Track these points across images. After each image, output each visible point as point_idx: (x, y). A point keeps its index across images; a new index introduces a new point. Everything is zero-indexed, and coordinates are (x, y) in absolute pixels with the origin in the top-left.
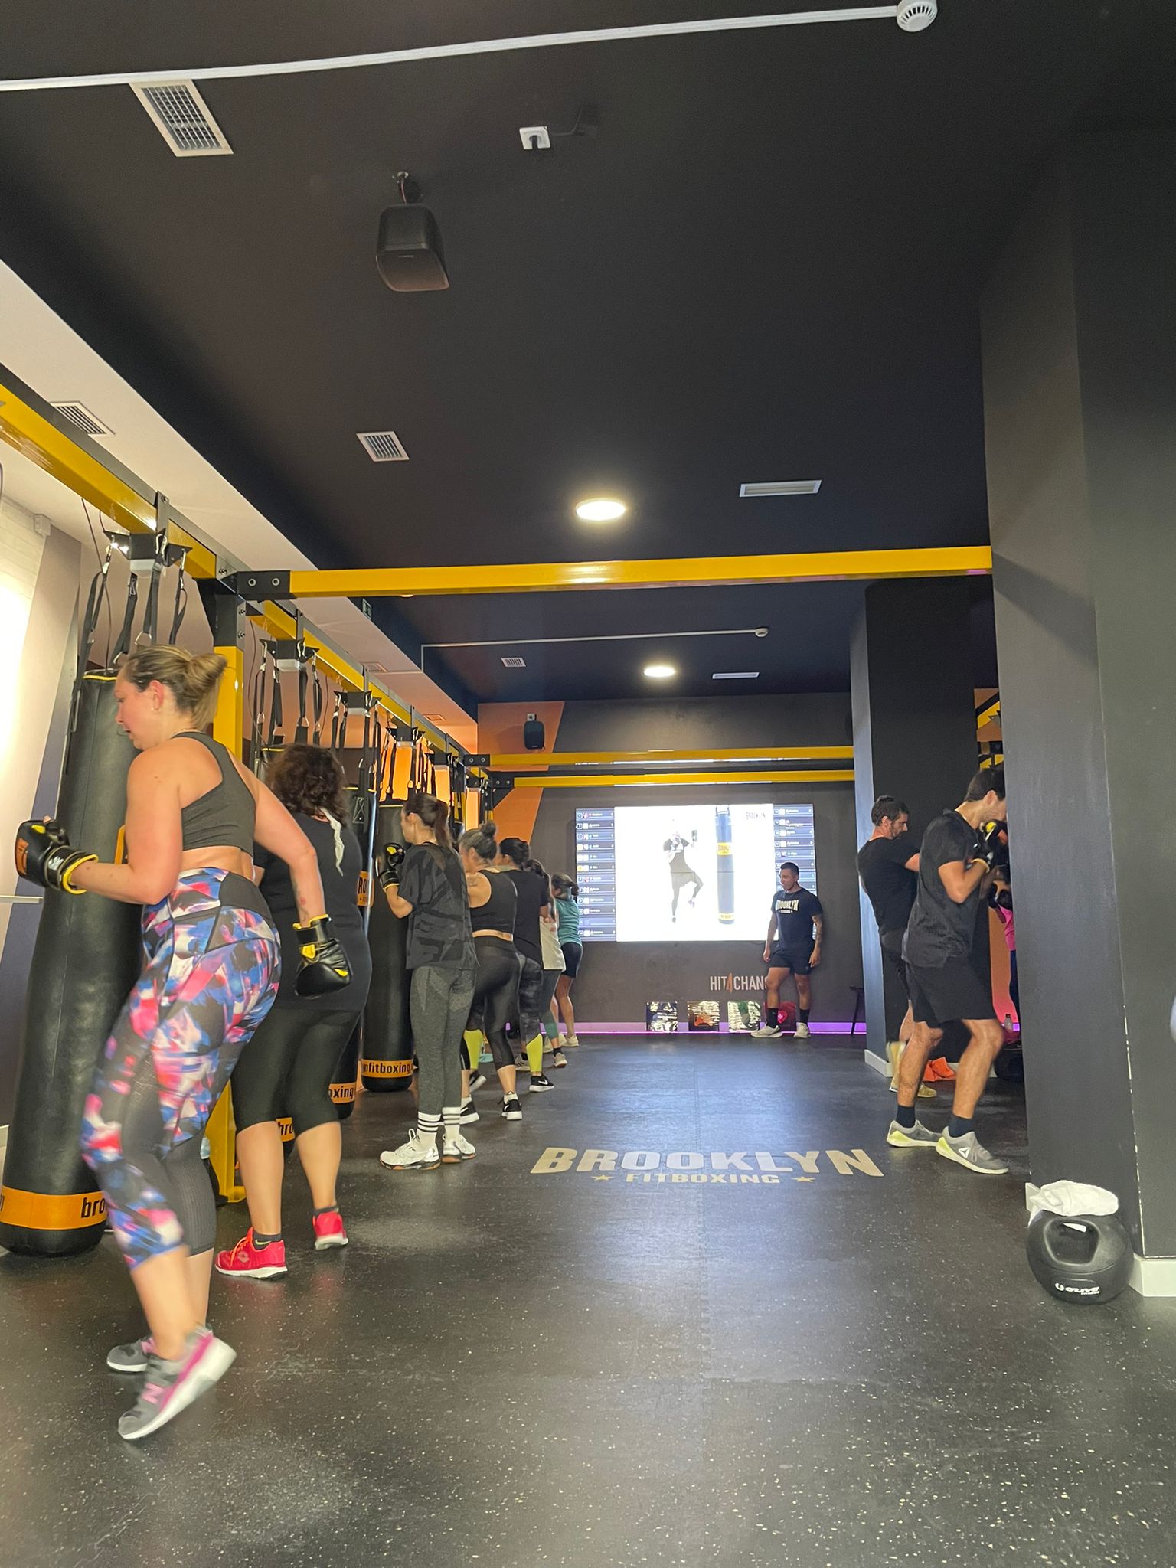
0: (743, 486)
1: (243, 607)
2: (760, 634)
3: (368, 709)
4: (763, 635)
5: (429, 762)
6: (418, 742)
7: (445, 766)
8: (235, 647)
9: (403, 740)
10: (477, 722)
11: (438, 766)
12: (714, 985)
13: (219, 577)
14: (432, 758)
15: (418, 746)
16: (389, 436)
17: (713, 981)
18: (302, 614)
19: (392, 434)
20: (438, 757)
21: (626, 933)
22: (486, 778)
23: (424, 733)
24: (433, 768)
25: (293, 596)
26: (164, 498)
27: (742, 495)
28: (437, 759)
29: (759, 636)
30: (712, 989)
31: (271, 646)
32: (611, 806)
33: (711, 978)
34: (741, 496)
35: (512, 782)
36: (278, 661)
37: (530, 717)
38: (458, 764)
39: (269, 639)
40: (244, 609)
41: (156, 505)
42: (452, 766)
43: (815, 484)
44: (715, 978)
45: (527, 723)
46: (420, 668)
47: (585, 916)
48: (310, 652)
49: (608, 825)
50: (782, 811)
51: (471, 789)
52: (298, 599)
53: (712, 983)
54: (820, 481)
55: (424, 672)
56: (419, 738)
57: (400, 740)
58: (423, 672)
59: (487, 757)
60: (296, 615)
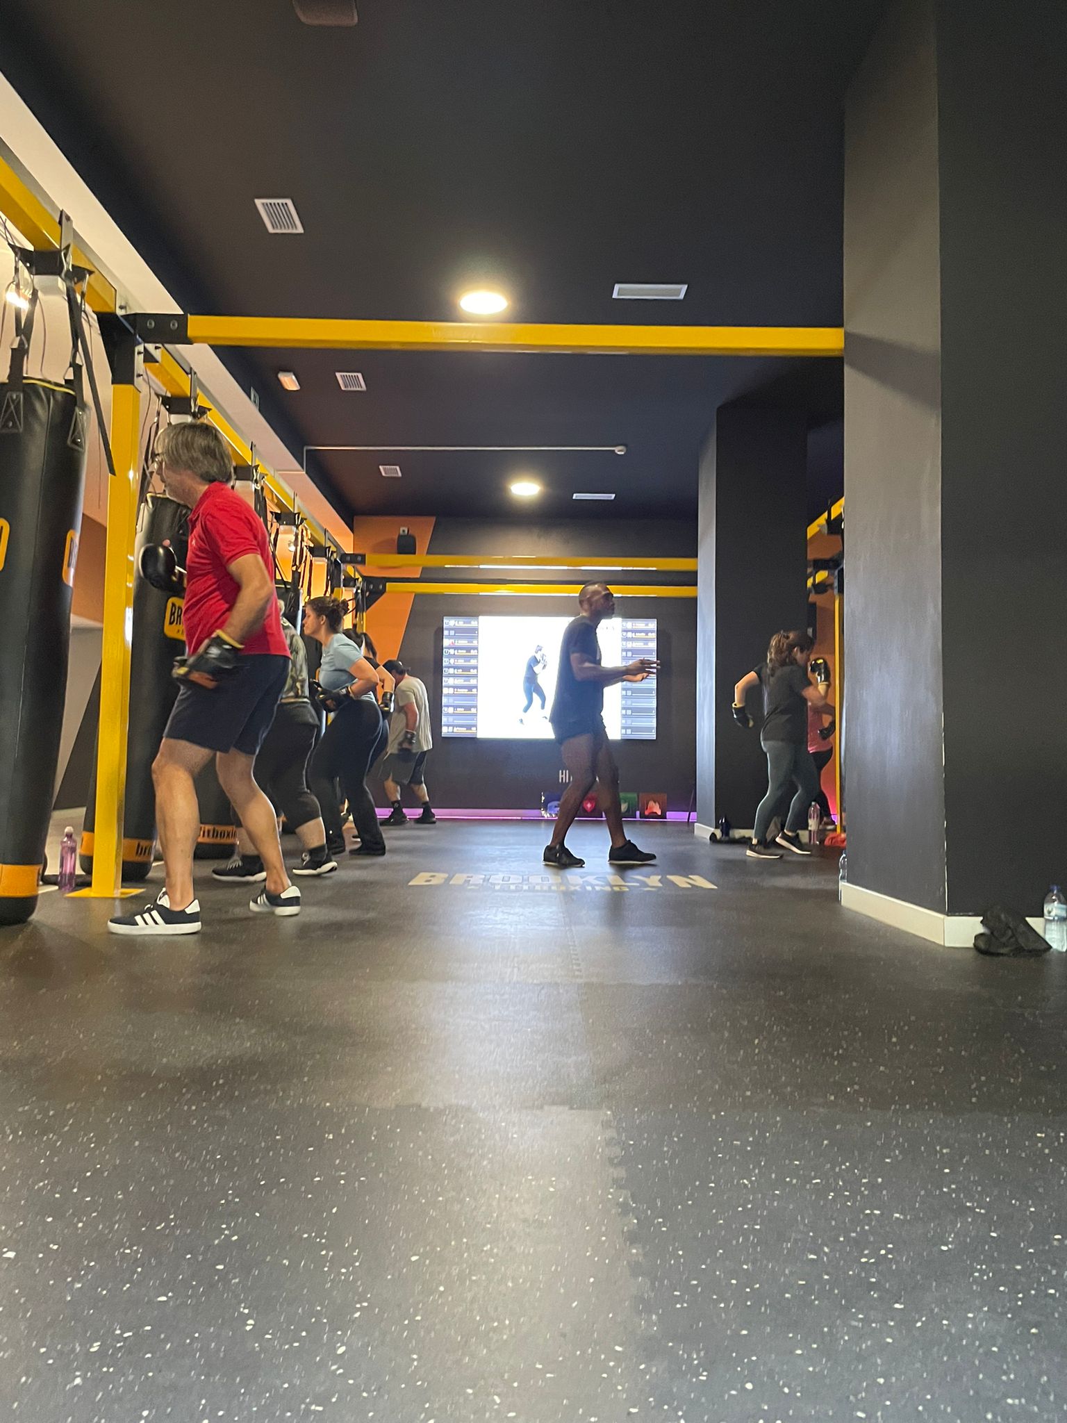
0: (617, 287)
1: (140, 348)
2: (619, 451)
3: (256, 482)
4: (623, 453)
5: (309, 553)
6: (300, 527)
7: (324, 559)
8: (132, 386)
9: (286, 524)
10: (353, 532)
11: (316, 558)
12: (562, 778)
13: (120, 313)
14: (311, 550)
15: (301, 531)
16: (286, 204)
17: (562, 774)
18: (195, 373)
19: (289, 202)
20: (318, 550)
21: (485, 730)
22: (360, 579)
23: (306, 519)
24: (311, 561)
25: (188, 341)
26: (68, 219)
27: (615, 296)
28: (316, 553)
29: (619, 453)
30: (560, 781)
31: (166, 401)
32: (474, 614)
33: (560, 771)
34: (613, 297)
35: (384, 587)
36: (172, 416)
37: (403, 530)
38: (335, 560)
39: (164, 394)
40: (142, 350)
41: (60, 223)
42: (329, 559)
43: (681, 289)
44: (564, 772)
45: (400, 536)
46: (303, 468)
47: (448, 714)
48: (203, 411)
49: (473, 633)
50: (630, 624)
51: (347, 588)
52: (195, 345)
53: (560, 776)
54: (686, 286)
55: (307, 473)
56: (301, 523)
57: (283, 524)
58: (304, 473)
59: (363, 556)
60: (191, 373)
